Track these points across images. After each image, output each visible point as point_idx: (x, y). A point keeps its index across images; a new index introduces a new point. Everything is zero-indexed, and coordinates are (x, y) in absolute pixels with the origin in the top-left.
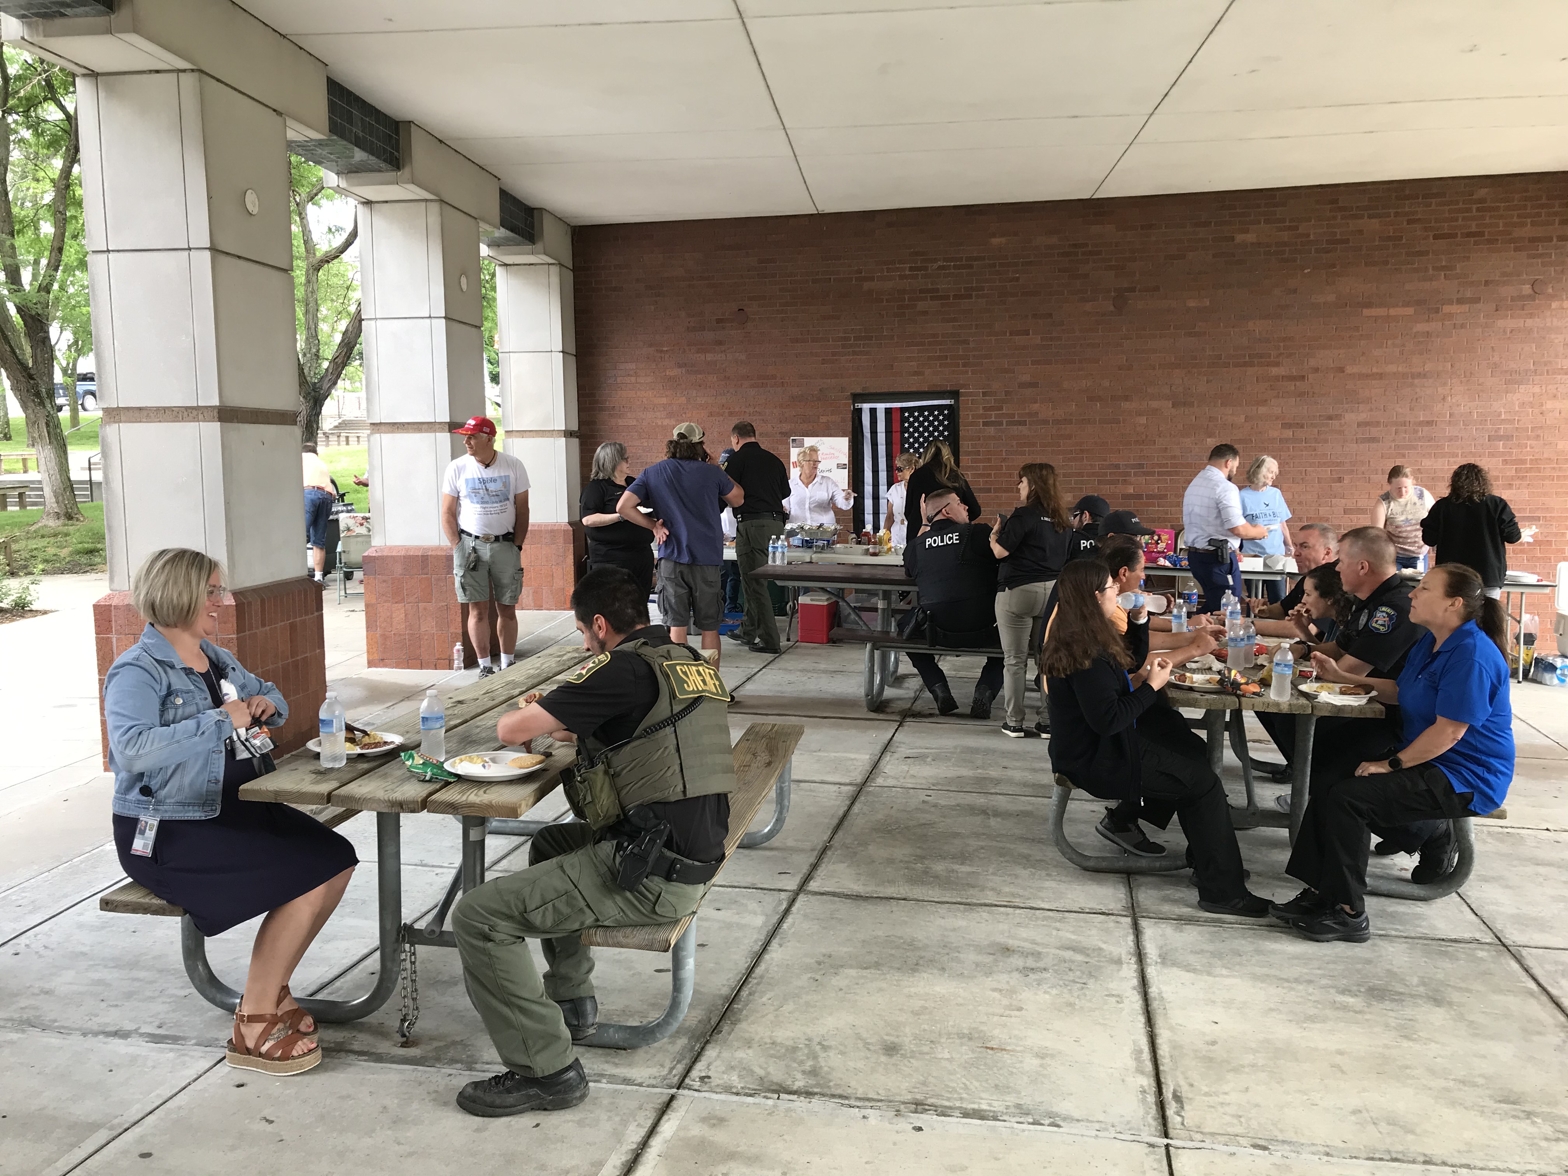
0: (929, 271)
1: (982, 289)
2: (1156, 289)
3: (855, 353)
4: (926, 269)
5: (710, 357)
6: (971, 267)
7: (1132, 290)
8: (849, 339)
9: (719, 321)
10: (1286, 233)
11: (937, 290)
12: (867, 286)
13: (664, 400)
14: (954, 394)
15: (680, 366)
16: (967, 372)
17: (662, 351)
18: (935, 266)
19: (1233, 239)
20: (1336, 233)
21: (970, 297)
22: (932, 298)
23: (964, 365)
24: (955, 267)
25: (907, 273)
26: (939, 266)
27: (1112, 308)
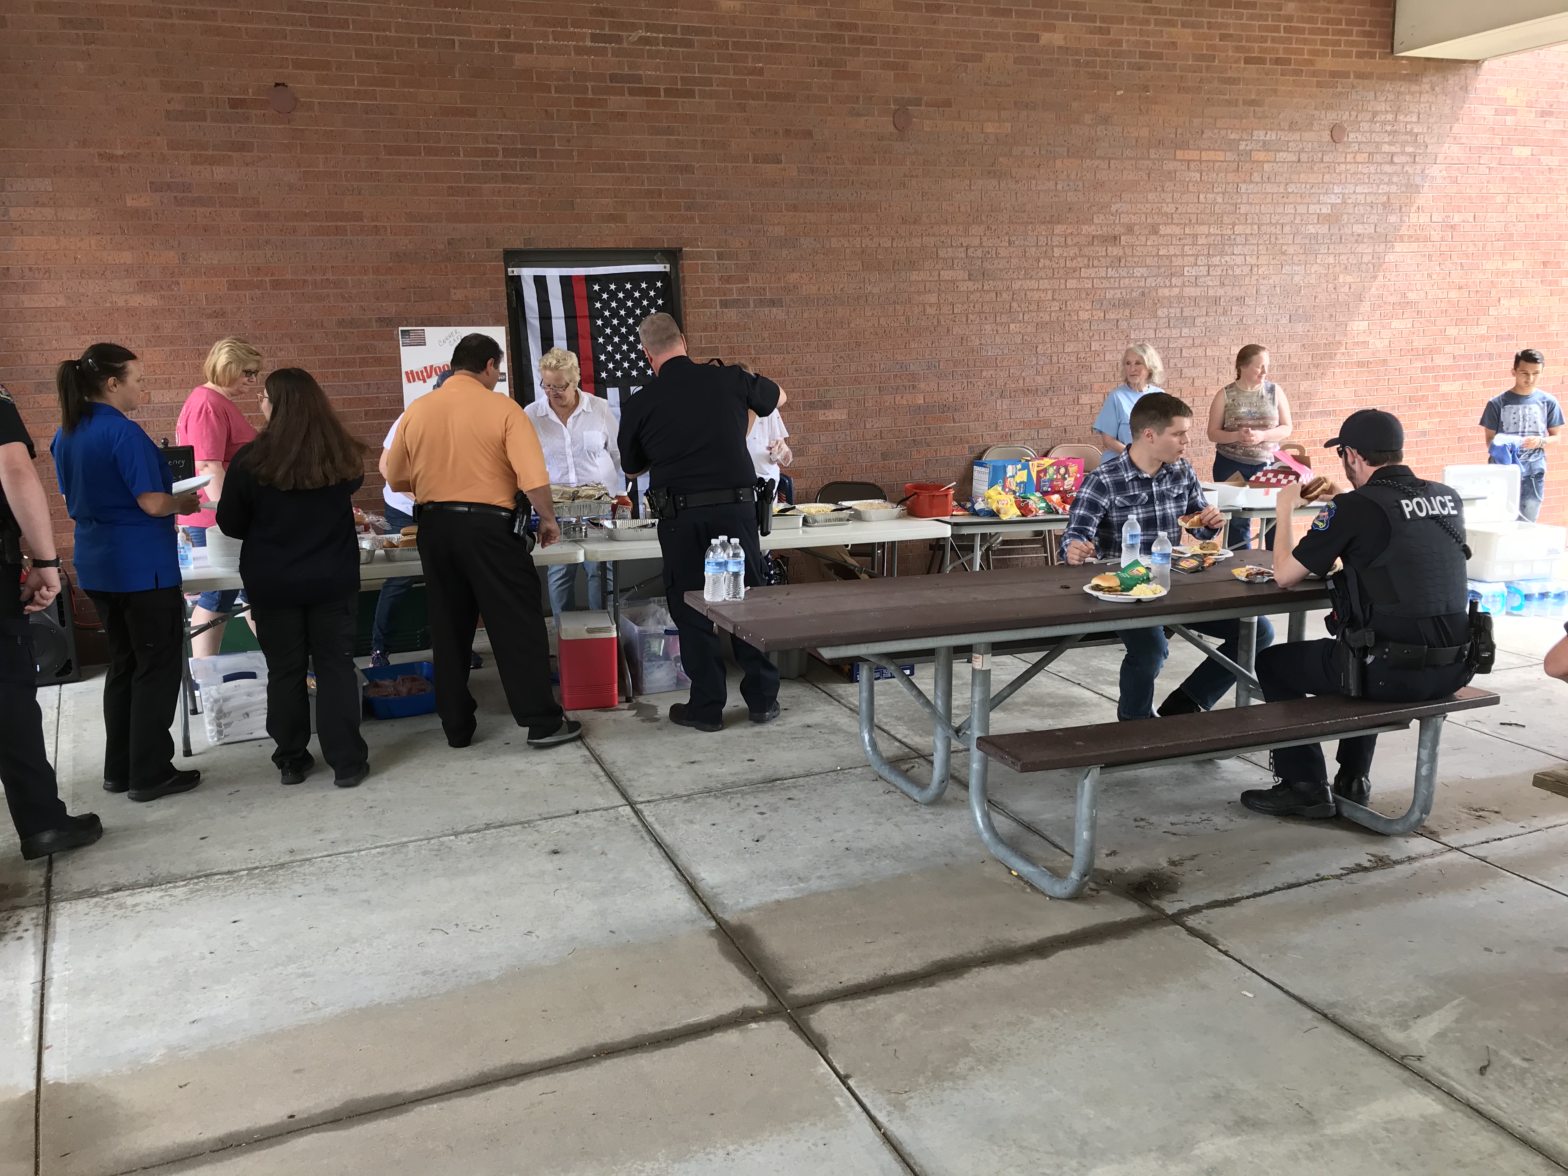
0: (625, 45)
1: (709, 82)
2: (948, 103)
3: (505, 178)
4: (619, 40)
5: (220, 173)
6: (690, 44)
7: (918, 102)
8: (494, 153)
9: (235, 104)
10: (1097, 37)
11: (638, 79)
12: (520, 60)
13: (127, 257)
14: (672, 255)
15: (156, 188)
16: (692, 219)
17: (111, 157)
18: (635, 36)
19: (1037, 38)
20: (1148, 42)
21: (690, 94)
22: (632, 92)
23: (689, 208)
24: (666, 43)
25: (589, 43)
26: (641, 38)
27: (892, 129)
